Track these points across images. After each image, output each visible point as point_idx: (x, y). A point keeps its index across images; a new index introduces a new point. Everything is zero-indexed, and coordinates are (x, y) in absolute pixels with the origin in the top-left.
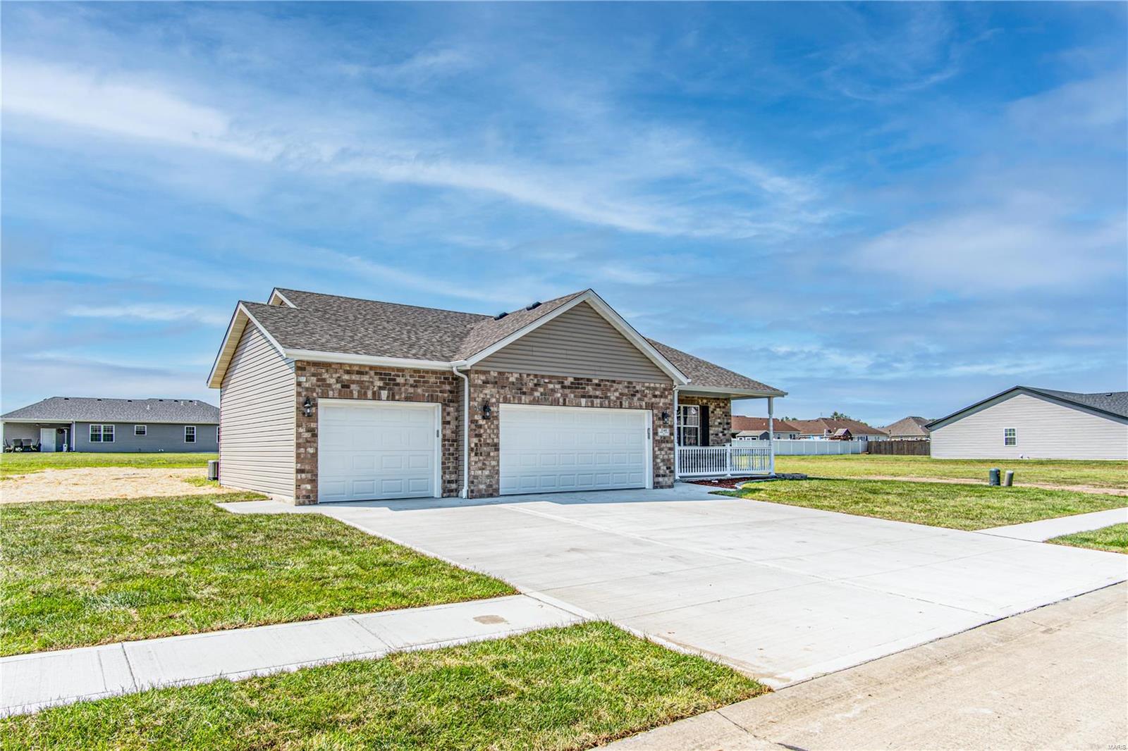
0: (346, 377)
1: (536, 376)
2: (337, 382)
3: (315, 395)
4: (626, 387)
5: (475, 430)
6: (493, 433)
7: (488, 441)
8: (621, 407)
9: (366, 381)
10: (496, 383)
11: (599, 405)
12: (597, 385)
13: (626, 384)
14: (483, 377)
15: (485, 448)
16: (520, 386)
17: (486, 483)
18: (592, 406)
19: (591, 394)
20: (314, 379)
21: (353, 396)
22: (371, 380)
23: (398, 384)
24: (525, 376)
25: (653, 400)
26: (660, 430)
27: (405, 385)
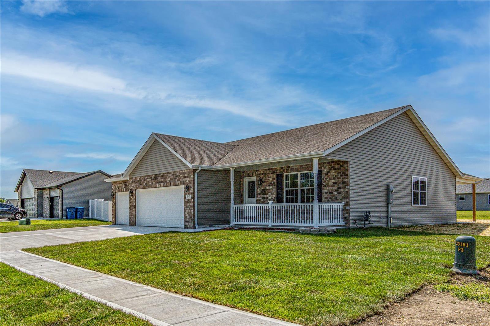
0: (119, 185)
1: (144, 177)
3: (114, 192)
4: (172, 175)
5: (130, 200)
8: (171, 186)
9: (122, 186)
10: (134, 182)
11: (163, 186)
12: (162, 176)
14: (132, 180)
15: (132, 207)
16: (140, 182)
17: (132, 221)
19: (160, 181)
20: (114, 187)
21: (120, 191)
24: (141, 177)
25: (184, 179)
26: (187, 196)
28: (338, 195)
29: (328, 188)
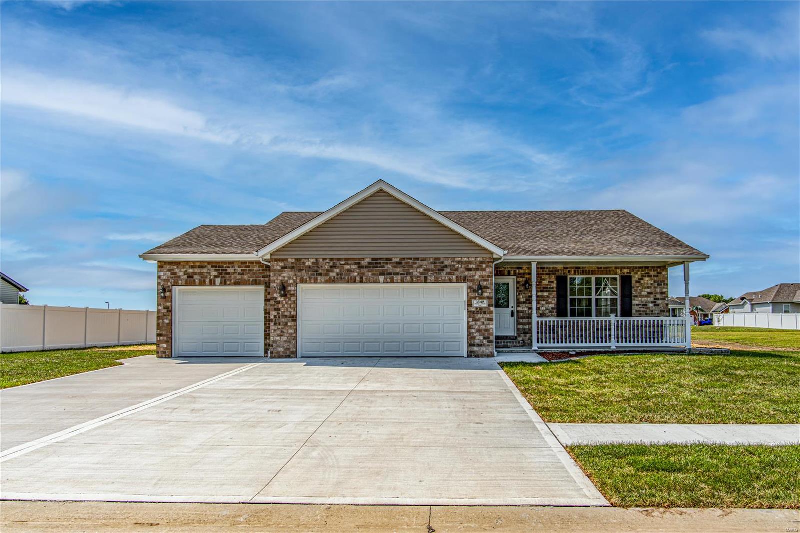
0: (191, 271)
1: (332, 260)
2: (185, 275)
3: (169, 284)
4: (432, 263)
5: (274, 305)
6: (291, 308)
7: (286, 314)
8: (426, 281)
9: (205, 273)
10: (293, 268)
11: (399, 281)
12: (397, 263)
13: (432, 260)
14: (282, 264)
15: (283, 320)
16: (316, 269)
17: (284, 347)
18: (392, 282)
19: (391, 271)
20: (169, 273)
21: (195, 283)
22: (209, 271)
23: (229, 274)
24: (321, 260)
25: (467, 273)
26: (474, 302)
27: (234, 273)
28: (654, 308)
29: (640, 299)
